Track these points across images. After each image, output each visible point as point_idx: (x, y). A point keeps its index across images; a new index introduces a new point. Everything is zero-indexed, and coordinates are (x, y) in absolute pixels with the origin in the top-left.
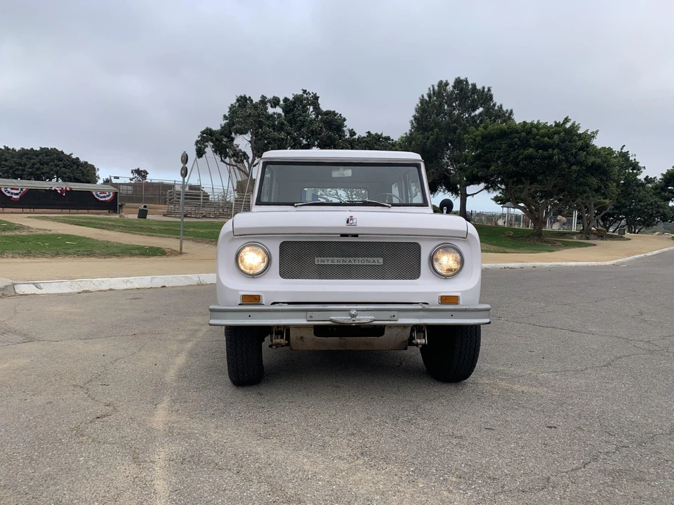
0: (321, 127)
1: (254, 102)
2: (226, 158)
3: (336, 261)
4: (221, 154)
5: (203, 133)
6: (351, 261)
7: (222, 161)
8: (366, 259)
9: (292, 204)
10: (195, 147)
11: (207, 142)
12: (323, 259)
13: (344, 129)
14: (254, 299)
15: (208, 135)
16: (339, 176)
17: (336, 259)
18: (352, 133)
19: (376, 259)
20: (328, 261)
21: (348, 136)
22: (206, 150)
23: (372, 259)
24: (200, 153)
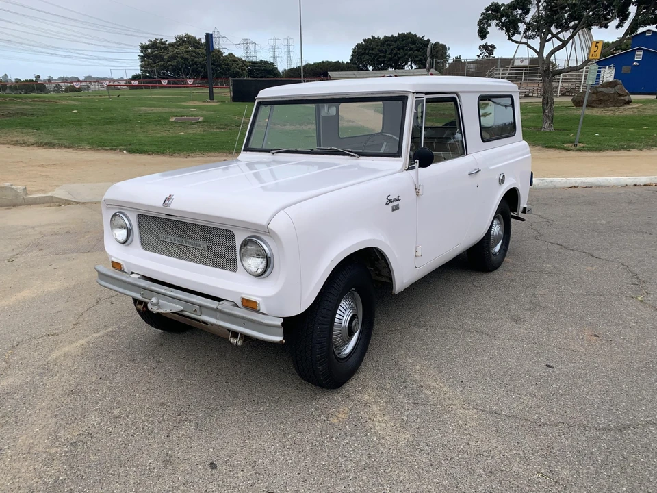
2: (513, 35)
4: (508, 31)
5: (487, 9)
7: (510, 39)
8: (194, 242)
10: (478, 28)
11: (493, 19)
12: (164, 236)
15: (494, 12)
17: (173, 237)
19: (201, 243)
20: (168, 238)
22: (489, 29)
23: (198, 243)
24: (483, 34)
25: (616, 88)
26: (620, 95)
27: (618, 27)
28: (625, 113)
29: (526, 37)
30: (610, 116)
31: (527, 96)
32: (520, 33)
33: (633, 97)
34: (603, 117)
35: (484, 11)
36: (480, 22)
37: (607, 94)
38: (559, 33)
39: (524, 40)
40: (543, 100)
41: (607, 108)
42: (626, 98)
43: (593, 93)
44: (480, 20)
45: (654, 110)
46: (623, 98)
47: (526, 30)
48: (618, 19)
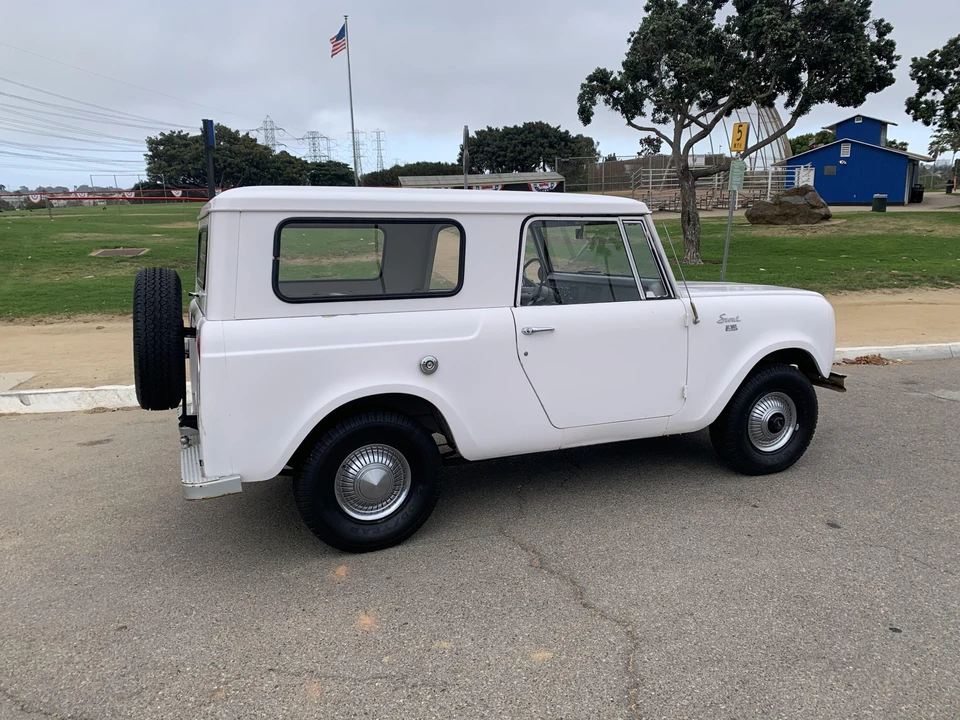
0: (794, 31)
1: (680, 6)
2: (633, 117)
4: (624, 111)
5: (591, 79)
7: (630, 123)
10: (578, 107)
13: (865, 23)
15: (600, 83)
18: (883, 29)
21: (874, 38)
22: (595, 109)
24: (585, 116)
25: (807, 196)
26: (814, 207)
27: (787, 105)
28: (821, 233)
29: (653, 121)
30: (797, 238)
31: (662, 210)
32: (643, 114)
33: (833, 209)
34: (785, 239)
35: (586, 82)
36: (581, 98)
37: (795, 206)
38: (699, 116)
39: (653, 125)
40: (682, 216)
41: (796, 226)
42: (823, 211)
43: (775, 204)
44: (580, 95)
45: (861, 228)
46: (817, 211)
47: (657, 111)
48: (786, 94)
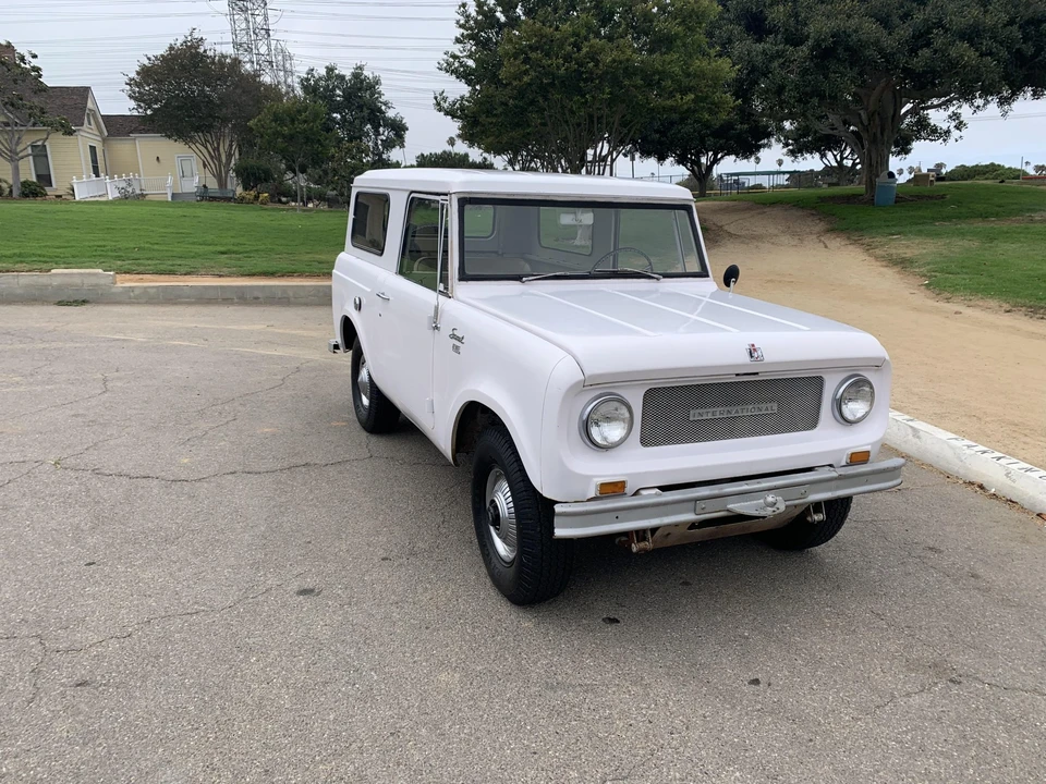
3: (719, 412)
6: (737, 412)
8: (757, 406)
9: (518, 278)
12: (701, 411)
14: (613, 489)
16: (574, 222)
17: (719, 409)
19: (769, 405)
20: (708, 414)
23: (764, 406)
